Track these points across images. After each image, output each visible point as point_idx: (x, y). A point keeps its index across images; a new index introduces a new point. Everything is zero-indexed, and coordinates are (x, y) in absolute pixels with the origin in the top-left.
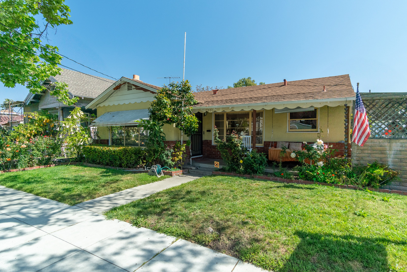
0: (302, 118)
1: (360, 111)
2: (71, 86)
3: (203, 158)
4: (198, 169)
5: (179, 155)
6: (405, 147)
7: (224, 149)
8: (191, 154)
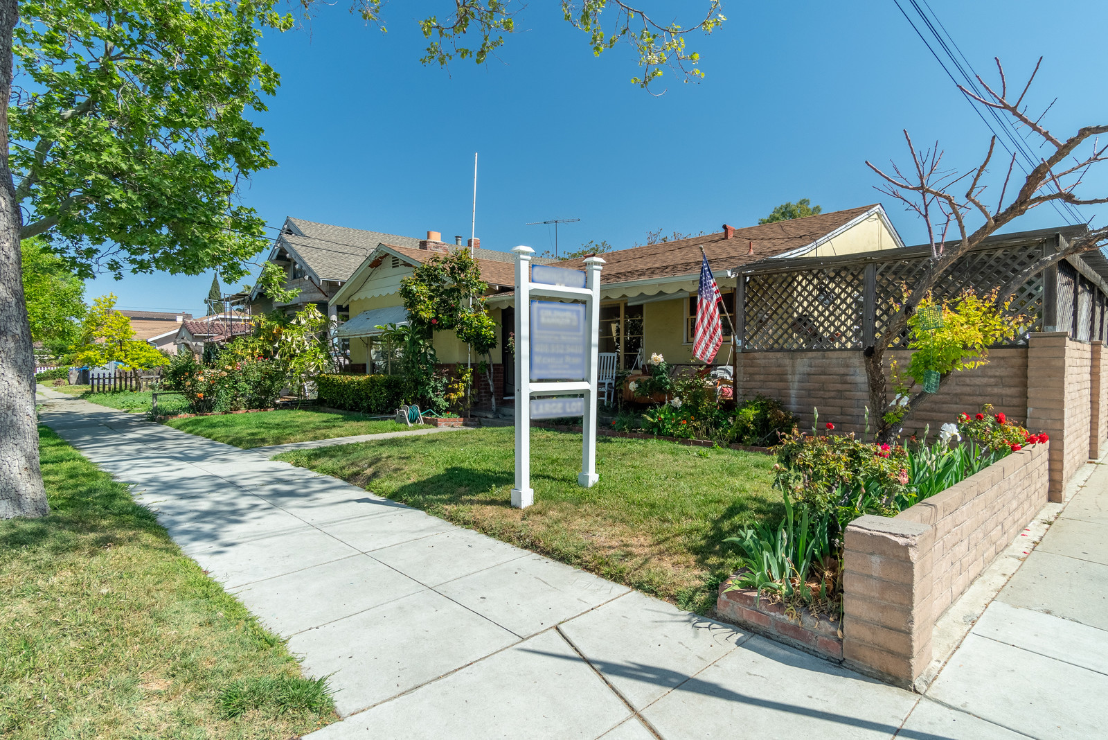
1: (706, 298)
2: (322, 261)
5: (458, 390)
6: (815, 367)
8: (492, 389)
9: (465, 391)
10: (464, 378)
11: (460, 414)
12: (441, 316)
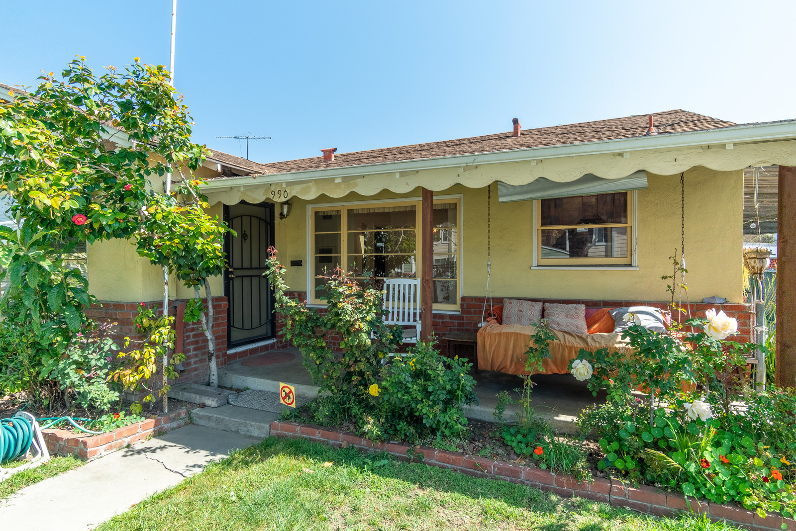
0: (579, 223)
3: (279, 348)
4: (228, 403)
5: (140, 361)
7: (310, 337)
8: (211, 347)
9: (158, 361)
10: (155, 337)
11: (147, 410)
12: (96, 207)
